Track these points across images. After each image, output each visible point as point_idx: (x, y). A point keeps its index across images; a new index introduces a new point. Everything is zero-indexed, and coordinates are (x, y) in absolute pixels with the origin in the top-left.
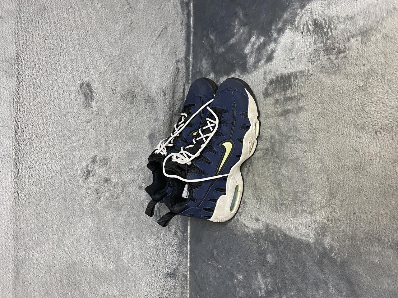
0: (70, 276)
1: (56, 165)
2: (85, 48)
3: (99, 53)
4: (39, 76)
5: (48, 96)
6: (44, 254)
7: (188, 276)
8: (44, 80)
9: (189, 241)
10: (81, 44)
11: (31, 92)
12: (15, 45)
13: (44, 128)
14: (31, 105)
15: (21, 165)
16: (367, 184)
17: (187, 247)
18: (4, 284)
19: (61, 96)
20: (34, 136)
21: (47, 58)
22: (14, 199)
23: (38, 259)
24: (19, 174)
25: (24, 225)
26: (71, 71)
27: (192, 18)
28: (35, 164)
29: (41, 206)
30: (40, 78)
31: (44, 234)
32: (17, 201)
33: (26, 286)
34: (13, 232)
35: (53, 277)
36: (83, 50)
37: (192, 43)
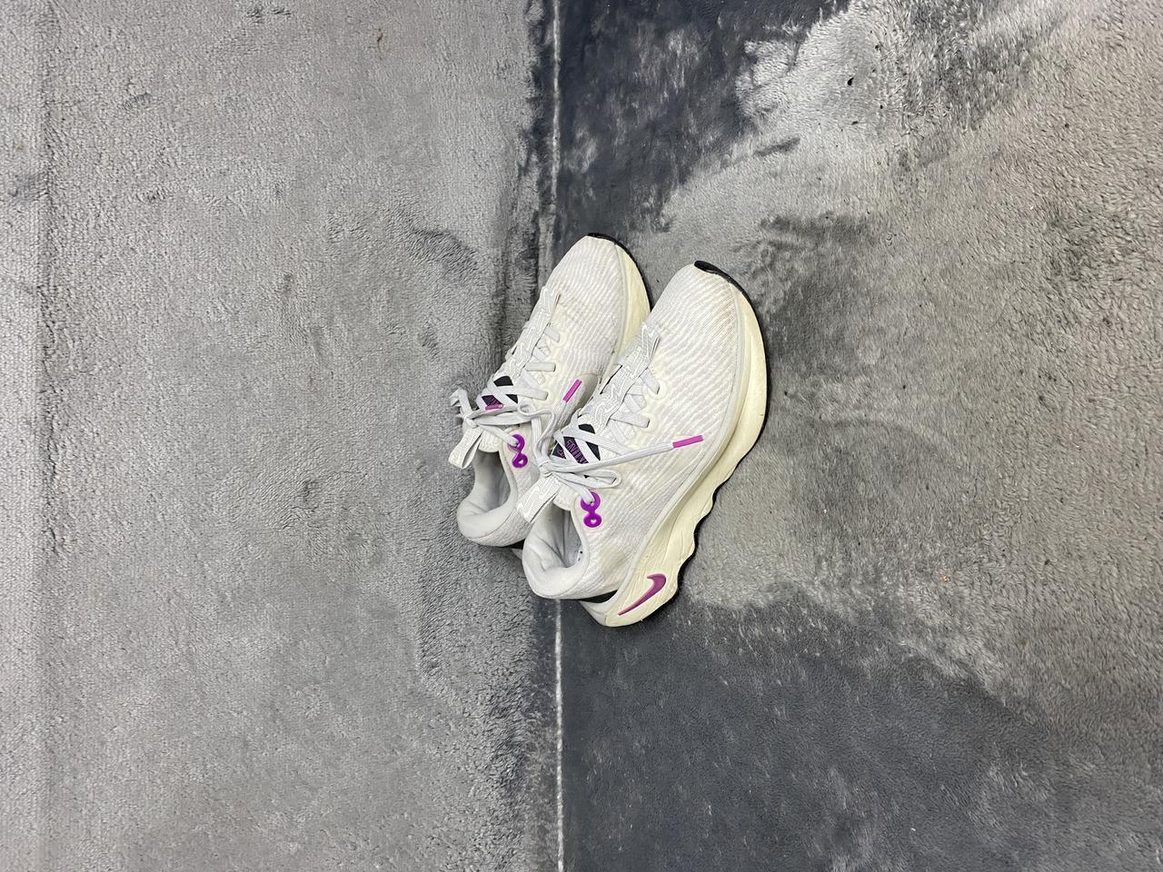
0: (211, 782)
1: (164, 451)
2: (247, 108)
3: (288, 124)
4: (111, 189)
5: (137, 250)
6: (134, 713)
7: (559, 778)
8: (126, 200)
9: (558, 676)
10: (234, 98)
11: (86, 237)
12: (39, 100)
13: (127, 342)
14: (88, 273)
15: (61, 451)
16: (1084, 472)
17: (555, 693)
18: (18, 803)
19: (177, 250)
20: (98, 363)
21: (134, 137)
22: (43, 549)
23: (115, 729)
24: (57, 477)
25: (72, 629)
26: (206, 174)
27: (555, 22)
28: (101, 448)
29: (121, 572)
30: (114, 195)
31: (131, 656)
32: (51, 557)
33: (81, 811)
34: (41, 650)
35: (159, 781)
36: (240, 116)
37: (557, 94)
